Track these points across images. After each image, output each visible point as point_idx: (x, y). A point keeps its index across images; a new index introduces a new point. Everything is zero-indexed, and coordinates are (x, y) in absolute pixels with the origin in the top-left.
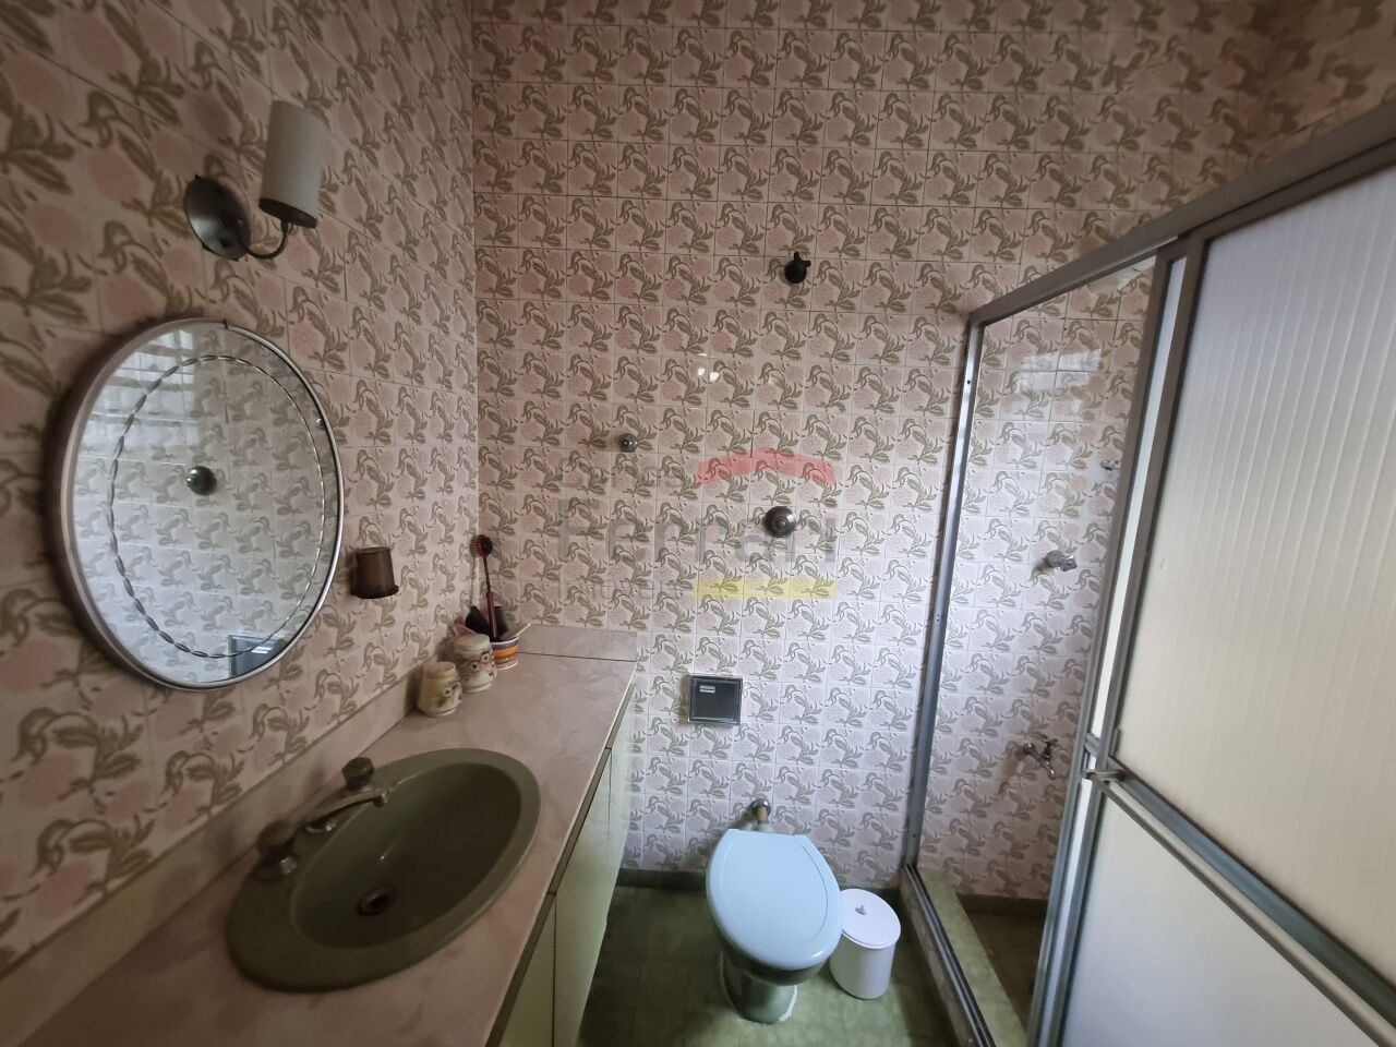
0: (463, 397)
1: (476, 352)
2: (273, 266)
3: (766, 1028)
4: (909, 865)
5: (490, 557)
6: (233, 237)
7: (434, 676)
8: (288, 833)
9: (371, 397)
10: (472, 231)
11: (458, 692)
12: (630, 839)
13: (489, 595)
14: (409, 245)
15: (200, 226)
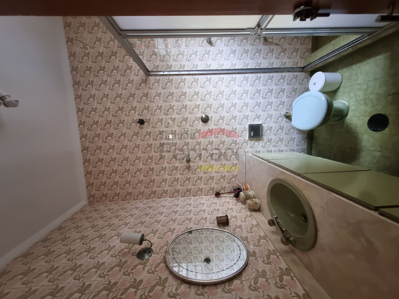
0: (181, 201)
1: (170, 198)
2: (153, 243)
3: (350, 109)
4: (303, 69)
5: (220, 193)
6: (148, 251)
7: (250, 206)
8: (284, 238)
9: (181, 222)
10: (142, 200)
11: (254, 199)
12: (297, 151)
13: (230, 193)
14: (147, 215)
15: (147, 257)
